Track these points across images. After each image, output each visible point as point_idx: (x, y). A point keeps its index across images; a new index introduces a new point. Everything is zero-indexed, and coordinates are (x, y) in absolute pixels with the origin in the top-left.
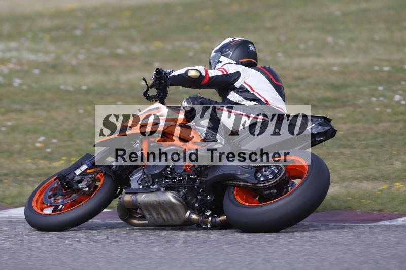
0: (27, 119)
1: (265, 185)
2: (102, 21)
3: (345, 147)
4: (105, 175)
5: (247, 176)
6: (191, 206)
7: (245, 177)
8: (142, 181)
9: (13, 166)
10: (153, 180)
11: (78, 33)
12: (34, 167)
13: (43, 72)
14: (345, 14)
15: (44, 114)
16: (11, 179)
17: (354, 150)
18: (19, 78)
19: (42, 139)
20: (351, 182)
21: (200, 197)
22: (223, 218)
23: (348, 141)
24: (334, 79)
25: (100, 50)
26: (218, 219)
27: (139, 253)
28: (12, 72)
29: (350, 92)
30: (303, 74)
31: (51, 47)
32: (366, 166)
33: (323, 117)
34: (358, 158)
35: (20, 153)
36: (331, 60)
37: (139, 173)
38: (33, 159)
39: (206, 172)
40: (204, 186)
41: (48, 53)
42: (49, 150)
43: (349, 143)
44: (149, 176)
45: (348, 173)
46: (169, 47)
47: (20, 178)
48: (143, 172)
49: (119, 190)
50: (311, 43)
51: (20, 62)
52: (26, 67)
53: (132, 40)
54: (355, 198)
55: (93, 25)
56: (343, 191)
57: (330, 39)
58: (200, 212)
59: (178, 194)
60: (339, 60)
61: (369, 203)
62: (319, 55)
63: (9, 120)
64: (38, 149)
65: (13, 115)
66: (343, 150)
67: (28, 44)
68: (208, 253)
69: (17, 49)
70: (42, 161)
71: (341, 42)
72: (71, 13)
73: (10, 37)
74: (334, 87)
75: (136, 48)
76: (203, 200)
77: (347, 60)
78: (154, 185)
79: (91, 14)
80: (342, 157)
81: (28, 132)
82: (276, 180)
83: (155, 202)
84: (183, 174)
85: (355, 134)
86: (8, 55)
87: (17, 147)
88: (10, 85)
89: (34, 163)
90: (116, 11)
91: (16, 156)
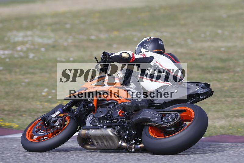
0: (37, 78)
1: (167, 125)
2: (83, 19)
3: (229, 97)
4: (70, 118)
5: (157, 119)
6: (122, 138)
7: (155, 120)
8: (92, 122)
9: (29, 106)
10: (99, 121)
11: (68, 26)
12: (41, 107)
13: (47, 50)
14: (229, 16)
15: (47, 75)
16: (27, 114)
17: (234, 99)
18: (33, 53)
19: (46, 90)
20: (233, 118)
21: (127, 132)
22: (142, 145)
23: (230, 93)
24: (222, 56)
25: (81, 37)
26: (139, 146)
27: (104, 159)
28: (28, 50)
29: (231, 63)
30: (203, 52)
31: (52, 35)
32: (241, 108)
33: (205, 83)
34: (237, 103)
35: (33, 98)
36: (220, 44)
37: (91, 117)
38: (41, 102)
39: (131, 117)
40: (130, 126)
41: (50, 38)
42: (50, 97)
43: (231, 94)
44: (97, 118)
45: (231, 112)
46: (122, 35)
47: (33, 113)
48: (94, 116)
49: (79, 127)
50: (208, 33)
51: (33, 44)
52: (37, 47)
53: (100, 31)
54: (234, 128)
55: (77, 22)
56: (228, 123)
57: (220, 31)
58: (128, 141)
59: (114, 130)
60: (225, 44)
61: (243, 131)
62: (213, 41)
63: (26, 78)
64: (44, 96)
65: (29, 76)
66: (227, 99)
67: (38, 32)
68: (145, 160)
69: (31, 36)
70: (46, 104)
71: (226, 33)
72: (64, 14)
73: (27, 28)
74: (222, 60)
75: (103, 36)
76: (130, 134)
77: (230, 44)
78: (100, 124)
79: (76, 15)
80: (227, 103)
81: (37, 86)
82: (174, 122)
83: (100, 135)
84: (117, 117)
85: (235, 89)
86: (26, 39)
87: (31, 95)
88: (27, 57)
89: (41, 105)
90: (91, 13)
91: (30, 100)
